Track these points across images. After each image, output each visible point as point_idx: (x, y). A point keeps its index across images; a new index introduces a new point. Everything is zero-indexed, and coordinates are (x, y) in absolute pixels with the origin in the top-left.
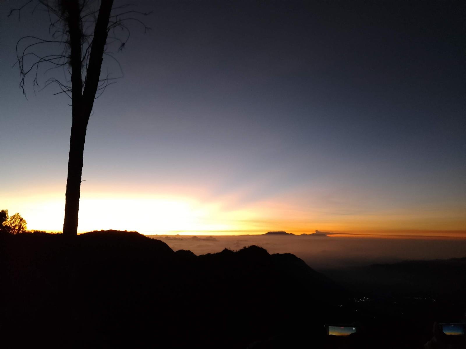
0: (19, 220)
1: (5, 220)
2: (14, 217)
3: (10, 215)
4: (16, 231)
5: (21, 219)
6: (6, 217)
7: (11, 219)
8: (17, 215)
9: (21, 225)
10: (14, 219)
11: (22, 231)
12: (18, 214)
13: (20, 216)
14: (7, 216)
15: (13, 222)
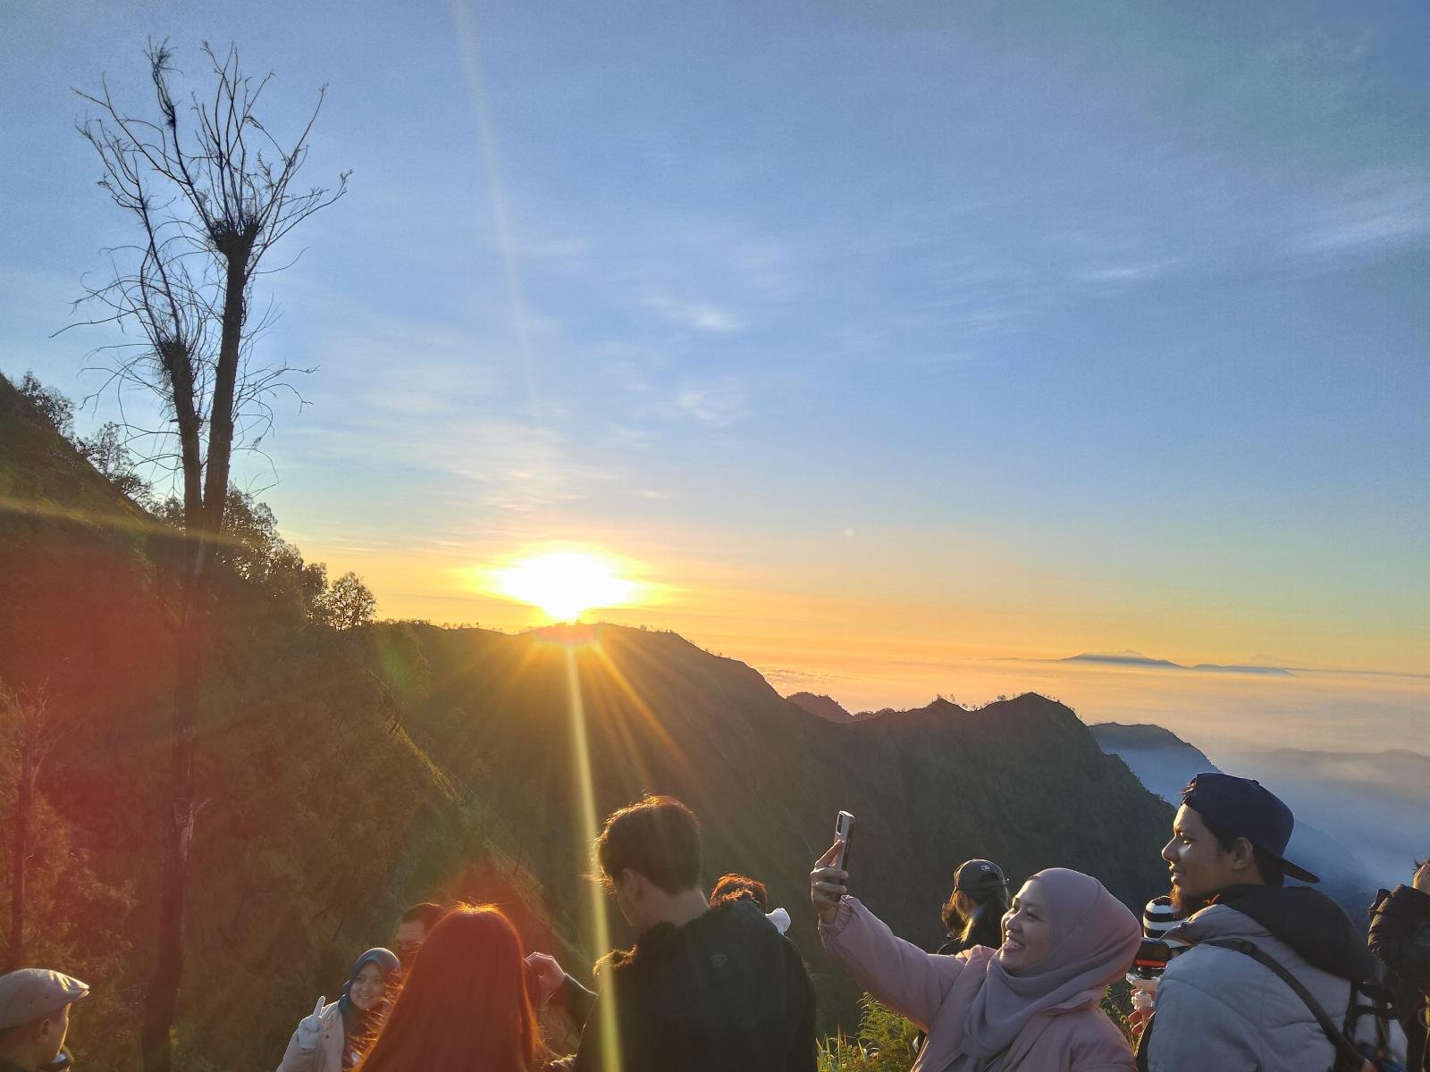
0: (354, 593)
1: (320, 592)
2: (341, 582)
3: (331, 576)
4: (347, 620)
5: (361, 590)
6: (320, 583)
7: (335, 587)
8: (350, 578)
9: (361, 605)
10: (342, 590)
11: (363, 621)
12: (352, 575)
13: (357, 581)
14: (323, 579)
15: (341, 597)
